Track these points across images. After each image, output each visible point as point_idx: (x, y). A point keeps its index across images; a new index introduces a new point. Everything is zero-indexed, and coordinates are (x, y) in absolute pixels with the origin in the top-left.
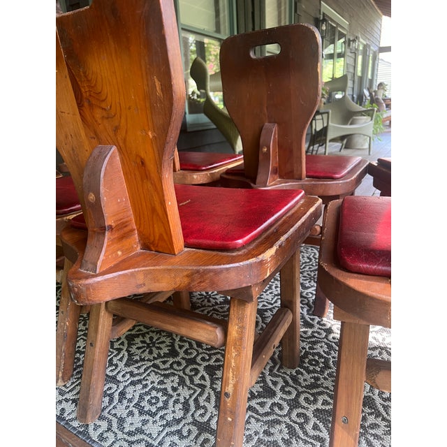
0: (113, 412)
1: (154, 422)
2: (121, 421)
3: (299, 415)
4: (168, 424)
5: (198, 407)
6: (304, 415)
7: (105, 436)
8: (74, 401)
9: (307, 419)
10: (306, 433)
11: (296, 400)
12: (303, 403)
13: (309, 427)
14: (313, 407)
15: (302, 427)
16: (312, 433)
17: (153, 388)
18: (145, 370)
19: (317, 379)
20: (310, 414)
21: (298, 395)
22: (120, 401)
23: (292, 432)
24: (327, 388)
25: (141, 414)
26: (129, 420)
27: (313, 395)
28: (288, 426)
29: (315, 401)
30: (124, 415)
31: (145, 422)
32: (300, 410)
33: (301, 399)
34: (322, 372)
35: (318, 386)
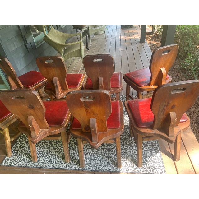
0: (87, 162)
1: (98, 160)
2: (90, 163)
3: (125, 147)
4: (101, 160)
5: (105, 154)
6: (126, 146)
7: (89, 168)
8: (75, 164)
9: (127, 147)
10: (128, 150)
11: (123, 144)
12: (125, 144)
13: (128, 148)
14: (127, 144)
15: (127, 149)
16: (129, 149)
17: (92, 154)
18: (87, 150)
19: (125, 137)
20: (127, 146)
21: (123, 143)
22: (86, 160)
23: (126, 151)
24: (128, 139)
25: (93, 160)
26: (92, 162)
27: (126, 141)
28: (124, 150)
29: (127, 142)
30: (90, 162)
31: (96, 161)
32: (125, 146)
33: (124, 143)
34: (126, 135)
35: (126, 139)
